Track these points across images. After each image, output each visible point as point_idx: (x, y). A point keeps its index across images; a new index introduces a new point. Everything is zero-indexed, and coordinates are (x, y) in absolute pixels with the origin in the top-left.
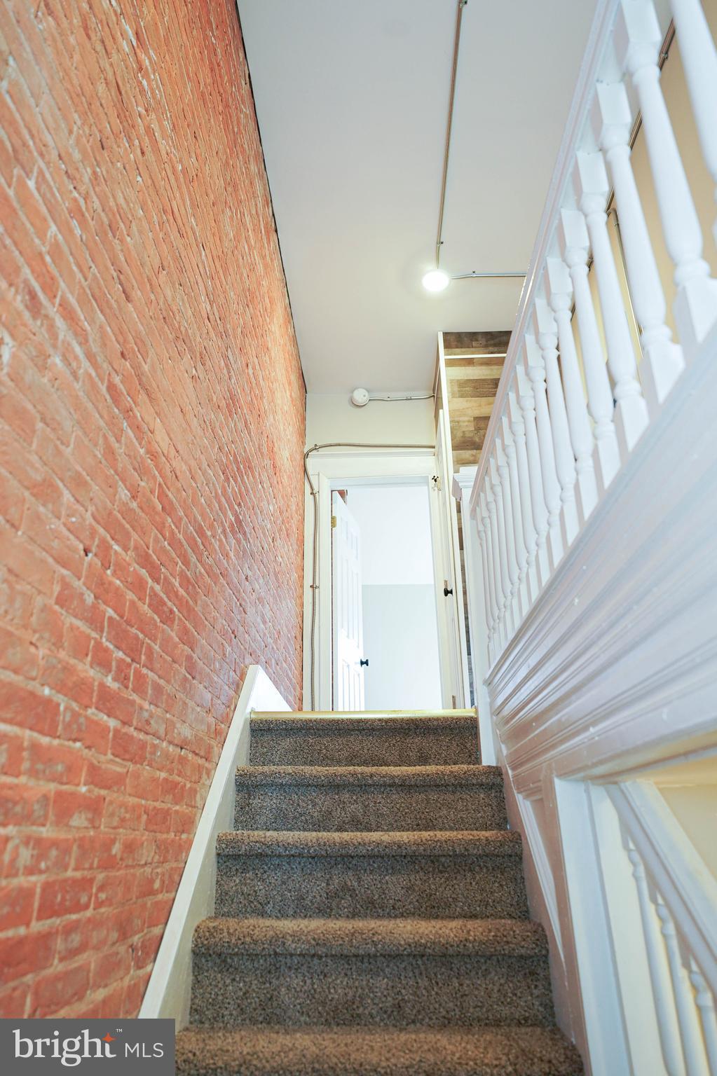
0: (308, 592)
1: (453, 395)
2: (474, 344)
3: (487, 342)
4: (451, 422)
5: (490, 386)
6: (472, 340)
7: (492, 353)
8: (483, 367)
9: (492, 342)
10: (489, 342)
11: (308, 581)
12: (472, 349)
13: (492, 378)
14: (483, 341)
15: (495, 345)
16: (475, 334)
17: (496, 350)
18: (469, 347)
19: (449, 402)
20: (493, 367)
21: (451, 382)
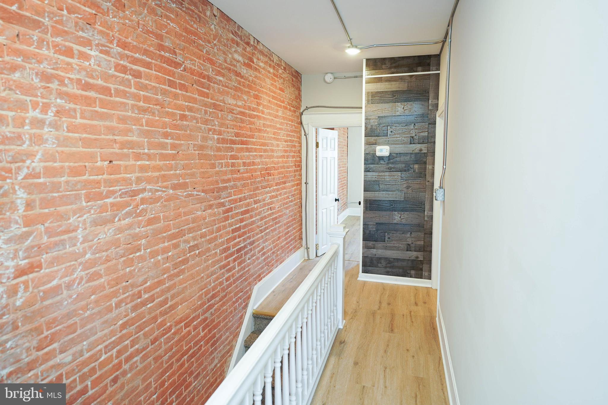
0: (304, 185)
1: (368, 101)
2: (383, 66)
3: (391, 65)
4: (366, 119)
5: (390, 96)
6: (382, 64)
7: (393, 73)
8: (387, 83)
9: (394, 65)
10: (392, 65)
11: (304, 181)
12: (382, 71)
13: (391, 90)
14: (388, 64)
15: (395, 67)
16: (384, 59)
17: (395, 71)
18: (380, 69)
19: (366, 107)
20: (392, 83)
21: (368, 93)
